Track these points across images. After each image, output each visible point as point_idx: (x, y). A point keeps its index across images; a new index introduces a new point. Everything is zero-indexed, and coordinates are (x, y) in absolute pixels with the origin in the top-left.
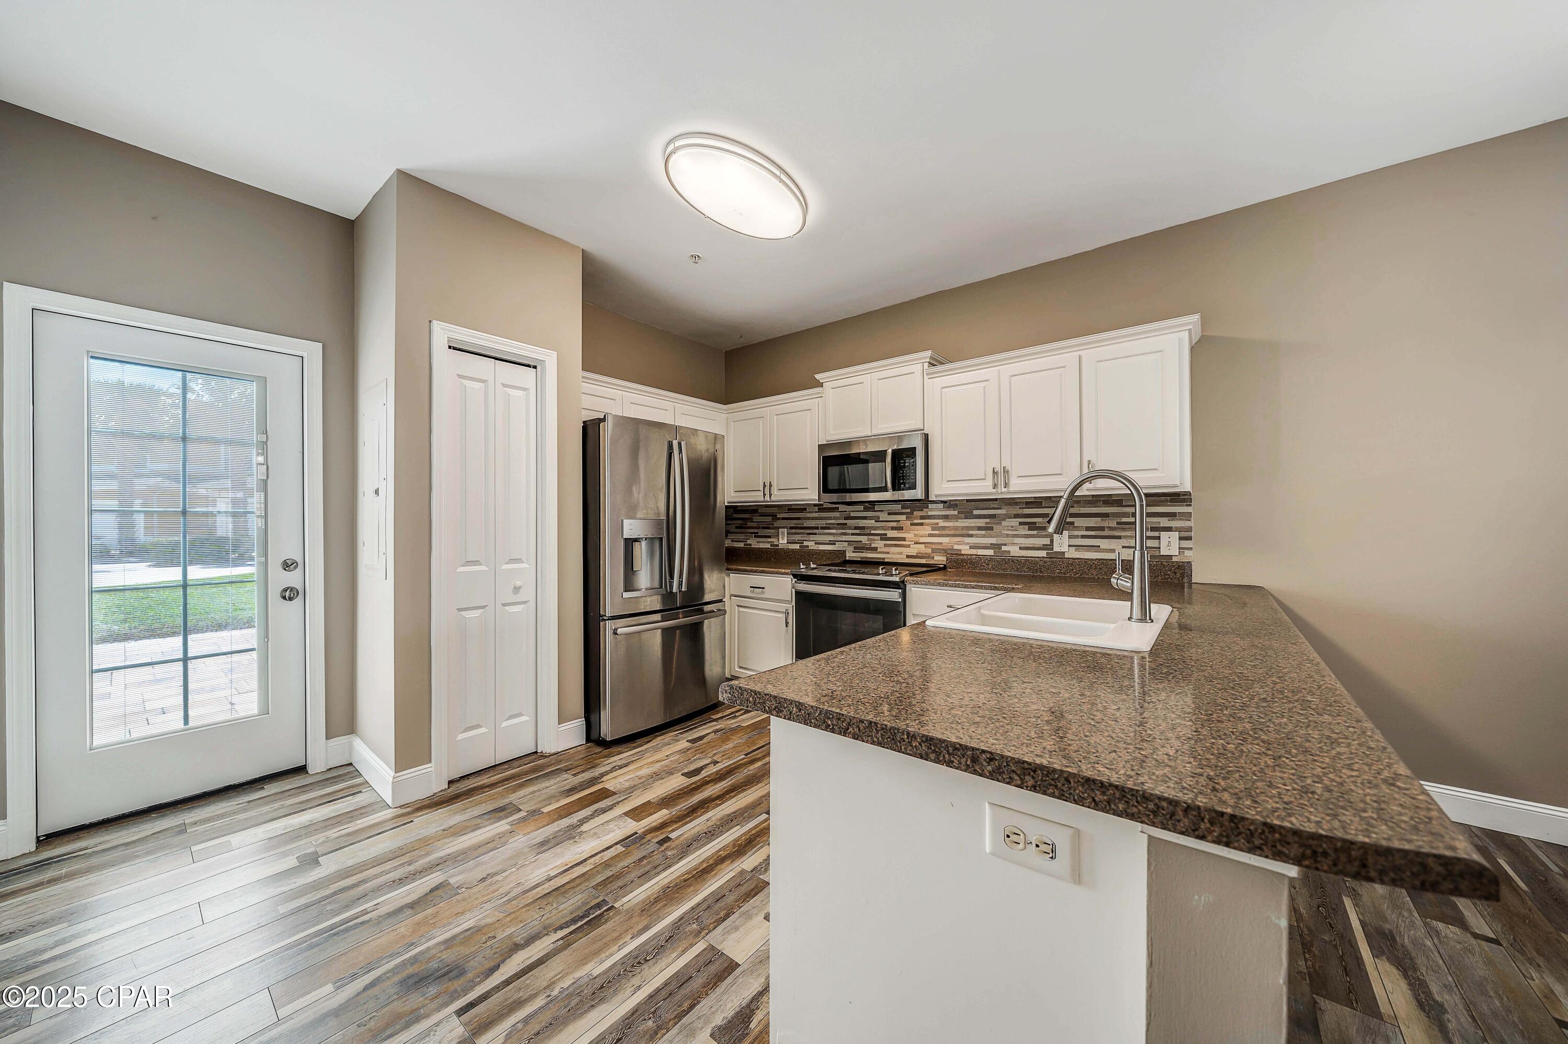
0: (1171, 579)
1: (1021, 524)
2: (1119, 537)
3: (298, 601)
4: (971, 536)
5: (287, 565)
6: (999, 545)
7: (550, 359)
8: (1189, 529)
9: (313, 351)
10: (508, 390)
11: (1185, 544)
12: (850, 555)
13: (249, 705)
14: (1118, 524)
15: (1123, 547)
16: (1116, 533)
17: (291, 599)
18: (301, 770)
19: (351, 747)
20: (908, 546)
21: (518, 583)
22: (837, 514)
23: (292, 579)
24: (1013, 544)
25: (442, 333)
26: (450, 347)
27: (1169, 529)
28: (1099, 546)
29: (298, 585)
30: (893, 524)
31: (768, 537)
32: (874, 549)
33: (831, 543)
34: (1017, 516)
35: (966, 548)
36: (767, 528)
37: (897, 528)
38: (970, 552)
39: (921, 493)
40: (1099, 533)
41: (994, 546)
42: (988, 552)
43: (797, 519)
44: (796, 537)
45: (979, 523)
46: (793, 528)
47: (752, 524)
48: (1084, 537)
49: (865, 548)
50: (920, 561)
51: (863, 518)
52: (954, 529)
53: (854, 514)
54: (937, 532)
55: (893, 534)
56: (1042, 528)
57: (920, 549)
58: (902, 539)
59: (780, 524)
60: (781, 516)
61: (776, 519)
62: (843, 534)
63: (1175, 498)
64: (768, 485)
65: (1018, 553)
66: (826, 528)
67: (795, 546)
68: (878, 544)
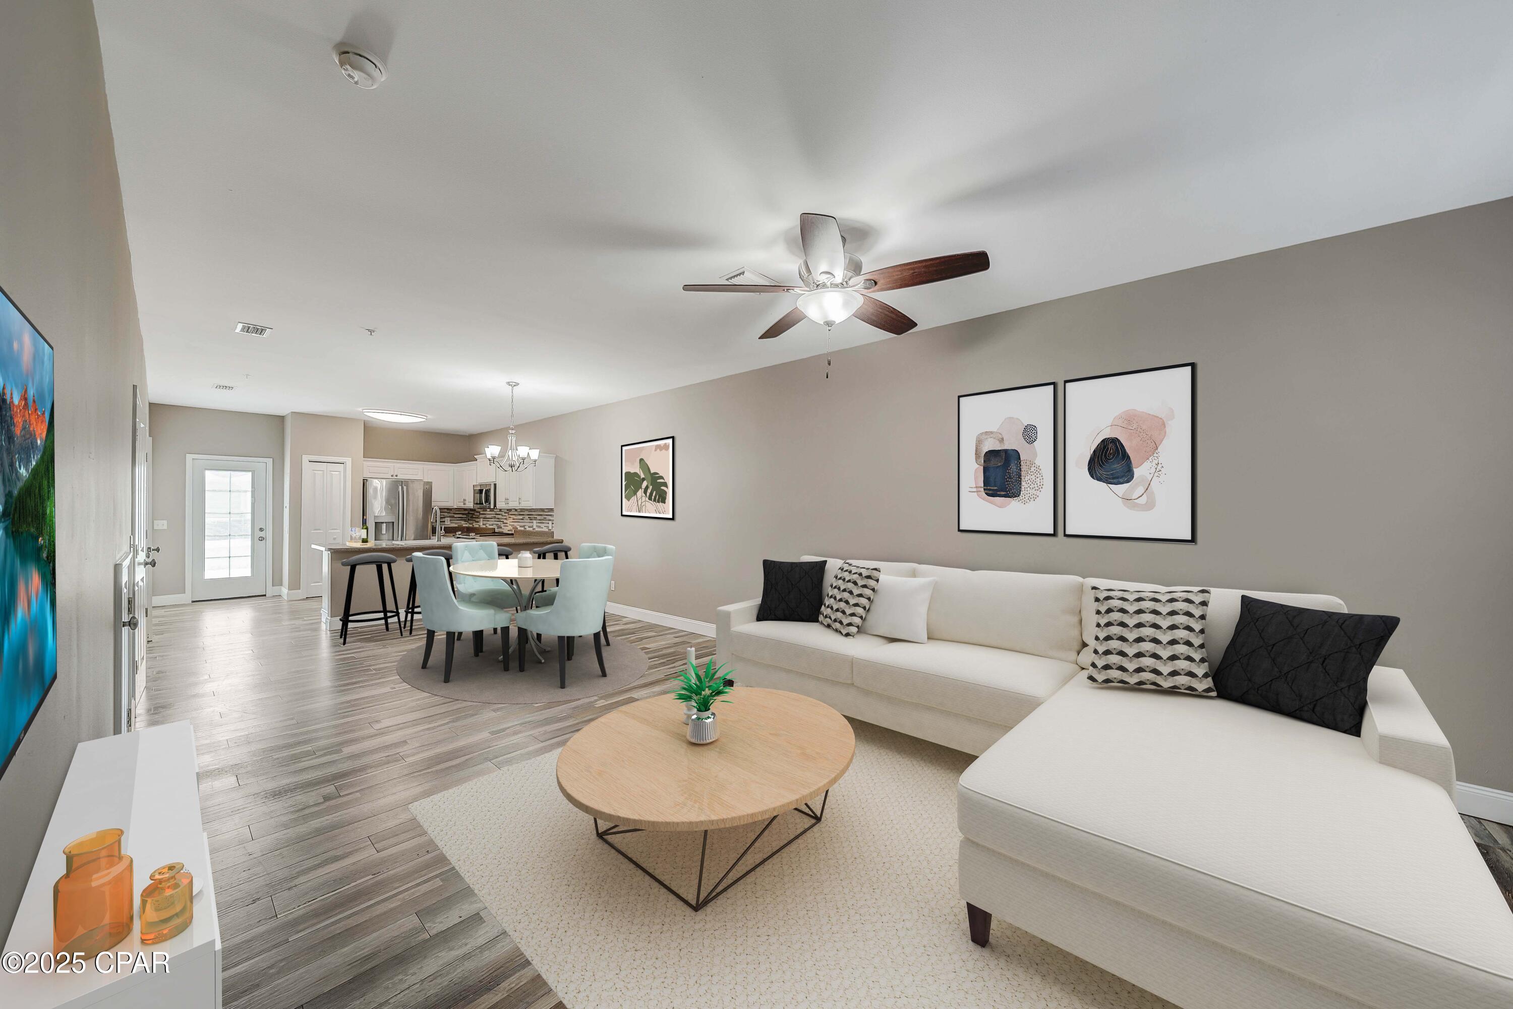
1: (528, 518)
3: (264, 541)
5: (261, 530)
7: (348, 461)
8: (554, 521)
9: (270, 461)
12: (497, 530)
13: (247, 573)
16: (544, 522)
17: (261, 540)
18: (265, 595)
19: (281, 590)
20: (507, 526)
21: (335, 537)
22: (493, 513)
23: (262, 534)
25: (306, 458)
26: (309, 461)
27: (551, 521)
29: (264, 536)
30: (505, 517)
31: (478, 522)
32: (501, 527)
33: (492, 525)
34: (528, 515)
35: (518, 527)
36: (478, 518)
37: (506, 519)
38: (519, 528)
39: (492, 507)
40: (541, 521)
41: (524, 526)
42: (522, 529)
43: (485, 514)
44: (485, 522)
45: (521, 517)
46: (484, 518)
47: (474, 516)
48: (539, 523)
49: (499, 527)
50: (510, 532)
51: (499, 514)
52: (517, 519)
53: (498, 513)
54: (514, 521)
55: (505, 521)
56: (532, 520)
57: (510, 528)
58: (507, 523)
59: (481, 516)
60: (481, 513)
61: (480, 514)
62: (495, 521)
63: (551, 510)
64: (465, 500)
65: (528, 529)
66: (491, 518)
67: (484, 526)
68: (502, 525)
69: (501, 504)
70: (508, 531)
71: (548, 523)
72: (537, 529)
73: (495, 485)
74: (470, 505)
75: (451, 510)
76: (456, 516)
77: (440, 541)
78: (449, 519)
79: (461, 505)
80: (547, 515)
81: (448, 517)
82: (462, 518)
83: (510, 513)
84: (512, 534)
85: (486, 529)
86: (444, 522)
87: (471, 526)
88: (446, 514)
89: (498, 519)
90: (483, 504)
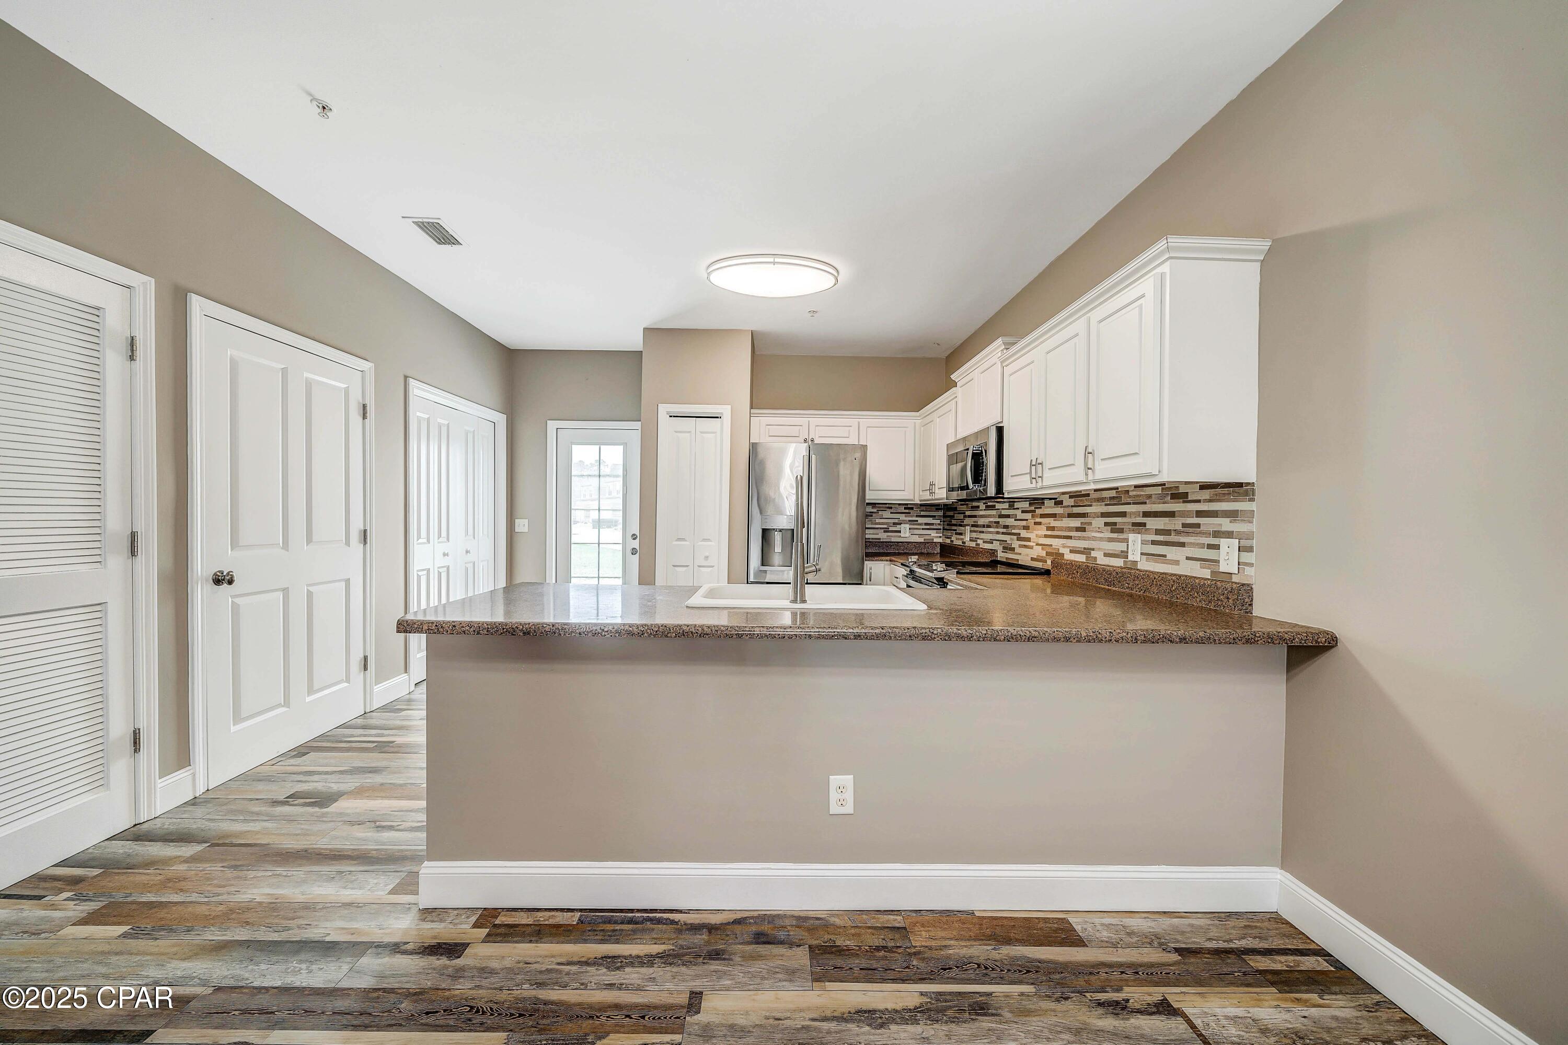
0: (1224, 607)
1: (1106, 524)
2: (1182, 545)
3: (637, 555)
4: (1070, 537)
5: (634, 536)
6: (1088, 549)
7: (726, 411)
8: (1250, 536)
10: (704, 435)
11: (1247, 557)
12: (1001, 556)
14: (1184, 525)
15: (1188, 558)
16: (1182, 539)
17: (634, 553)
20: (1031, 548)
21: (707, 554)
22: (994, 512)
23: (634, 544)
24: (1099, 549)
25: (664, 410)
26: (670, 416)
27: (1229, 535)
28: (1165, 556)
29: (637, 548)
30: (1024, 523)
31: (961, 534)
32: (1013, 549)
33: (991, 542)
34: (1103, 515)
35: (1065, 551)
36: (961, 525)
37: (1026, 528)
38: (1069, 556)
39: (991, 491)
40: (1166, 538)
41: (1086, 551)
42: (1081, 558)
43: (975, 516)
44: (974, 535)
45: (1076, 523)
46: (973, 526)
47: (954, 522)
48: (1154, 543)
49: (1008, 548)
50: (1039, 565)
51: (1008, 516)
52: (1061, 529)
53: (1004, 512)
54: (1049, 533)
55: (1024, 534)
56: (1121, 531)
57: (1038, 552)
58: (1029, 540)
59: (967, 521)
60: (968, 513)
61: (965, 517)
62: (998, 533)
63: (1237, 489)
64: (932, 484)
65: (1102, 560)
66: (989, 526)
67: (973, 544)
68: (1016, 544)
69: (1015, 484)
70: (1032, 559)
71: (1217, 547)
72: (1145, 565)
73: (1000, 430)
74: (941, 495)
75: (912, 508)
76: (921, 520)
77: (804, 601)
78: (908, 526)
79: (927, 496)
80: (1200, 514)
81: (905, 522)
82: (932, 524)
83: (1038, 512)
84: (1047, 572)
85: (977, 551)
86: (900, 532)
87: (948, 541)
88: (902, 517)
89: (1006, 527)
90: (967, 487)
